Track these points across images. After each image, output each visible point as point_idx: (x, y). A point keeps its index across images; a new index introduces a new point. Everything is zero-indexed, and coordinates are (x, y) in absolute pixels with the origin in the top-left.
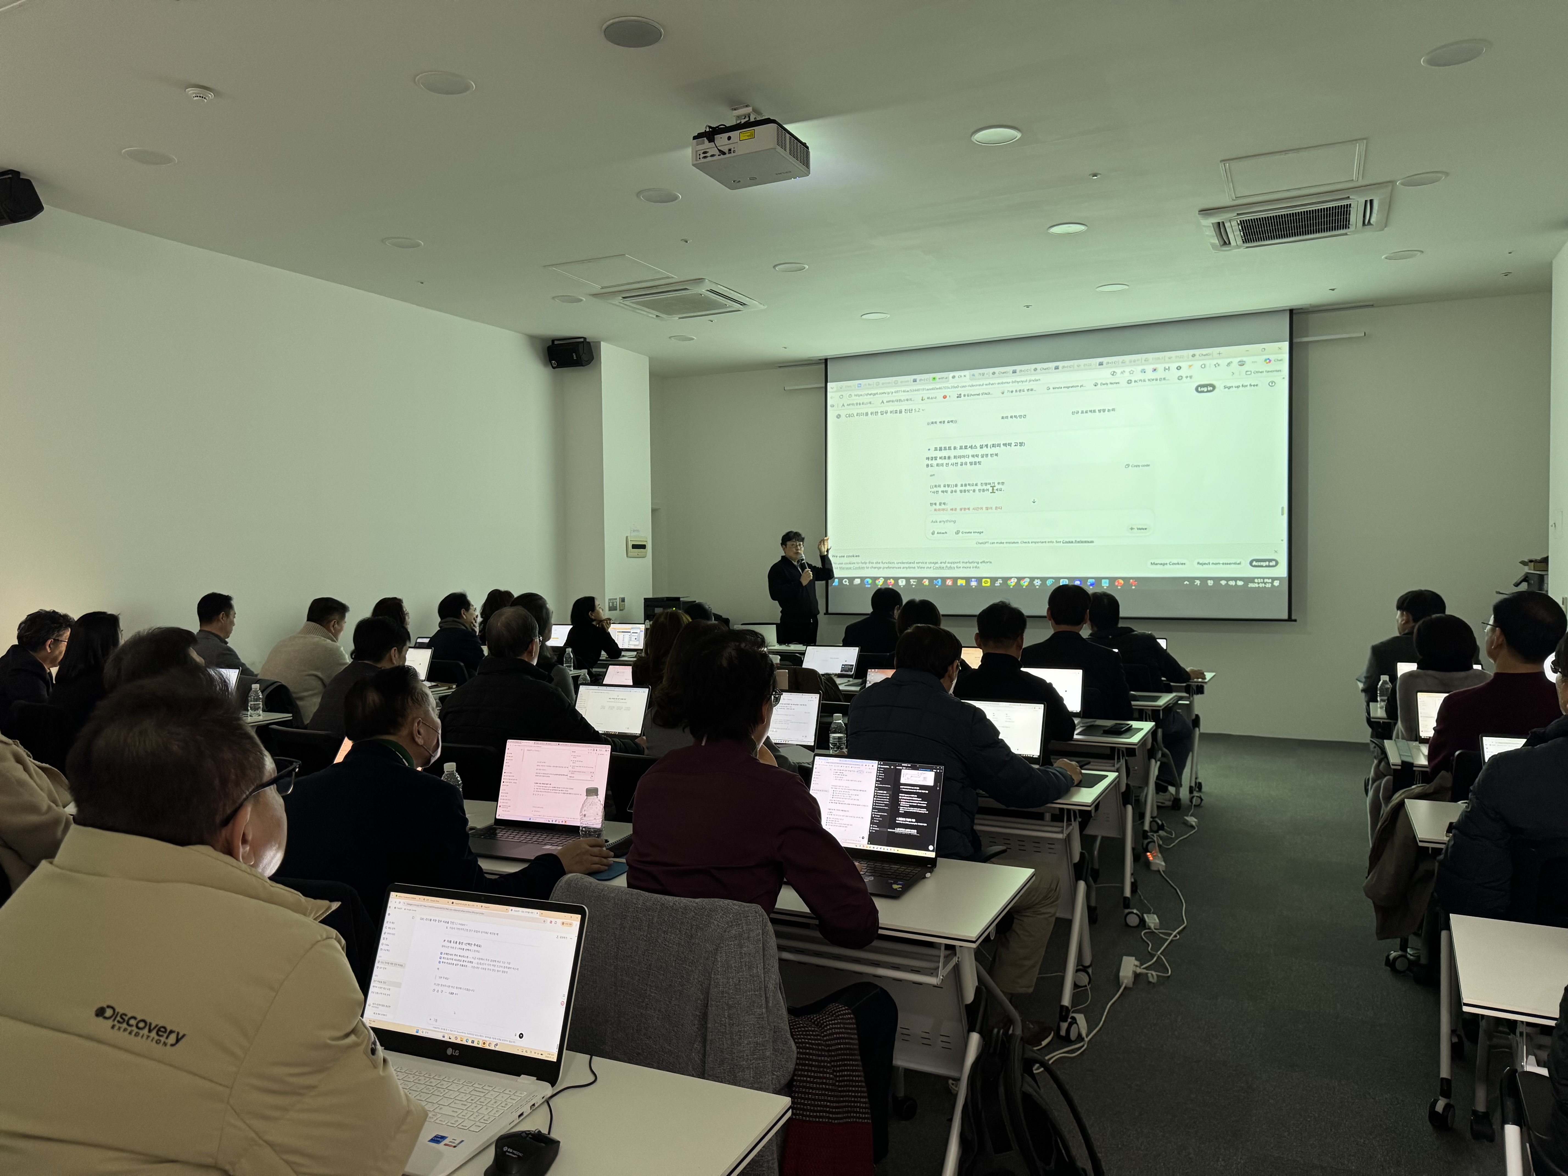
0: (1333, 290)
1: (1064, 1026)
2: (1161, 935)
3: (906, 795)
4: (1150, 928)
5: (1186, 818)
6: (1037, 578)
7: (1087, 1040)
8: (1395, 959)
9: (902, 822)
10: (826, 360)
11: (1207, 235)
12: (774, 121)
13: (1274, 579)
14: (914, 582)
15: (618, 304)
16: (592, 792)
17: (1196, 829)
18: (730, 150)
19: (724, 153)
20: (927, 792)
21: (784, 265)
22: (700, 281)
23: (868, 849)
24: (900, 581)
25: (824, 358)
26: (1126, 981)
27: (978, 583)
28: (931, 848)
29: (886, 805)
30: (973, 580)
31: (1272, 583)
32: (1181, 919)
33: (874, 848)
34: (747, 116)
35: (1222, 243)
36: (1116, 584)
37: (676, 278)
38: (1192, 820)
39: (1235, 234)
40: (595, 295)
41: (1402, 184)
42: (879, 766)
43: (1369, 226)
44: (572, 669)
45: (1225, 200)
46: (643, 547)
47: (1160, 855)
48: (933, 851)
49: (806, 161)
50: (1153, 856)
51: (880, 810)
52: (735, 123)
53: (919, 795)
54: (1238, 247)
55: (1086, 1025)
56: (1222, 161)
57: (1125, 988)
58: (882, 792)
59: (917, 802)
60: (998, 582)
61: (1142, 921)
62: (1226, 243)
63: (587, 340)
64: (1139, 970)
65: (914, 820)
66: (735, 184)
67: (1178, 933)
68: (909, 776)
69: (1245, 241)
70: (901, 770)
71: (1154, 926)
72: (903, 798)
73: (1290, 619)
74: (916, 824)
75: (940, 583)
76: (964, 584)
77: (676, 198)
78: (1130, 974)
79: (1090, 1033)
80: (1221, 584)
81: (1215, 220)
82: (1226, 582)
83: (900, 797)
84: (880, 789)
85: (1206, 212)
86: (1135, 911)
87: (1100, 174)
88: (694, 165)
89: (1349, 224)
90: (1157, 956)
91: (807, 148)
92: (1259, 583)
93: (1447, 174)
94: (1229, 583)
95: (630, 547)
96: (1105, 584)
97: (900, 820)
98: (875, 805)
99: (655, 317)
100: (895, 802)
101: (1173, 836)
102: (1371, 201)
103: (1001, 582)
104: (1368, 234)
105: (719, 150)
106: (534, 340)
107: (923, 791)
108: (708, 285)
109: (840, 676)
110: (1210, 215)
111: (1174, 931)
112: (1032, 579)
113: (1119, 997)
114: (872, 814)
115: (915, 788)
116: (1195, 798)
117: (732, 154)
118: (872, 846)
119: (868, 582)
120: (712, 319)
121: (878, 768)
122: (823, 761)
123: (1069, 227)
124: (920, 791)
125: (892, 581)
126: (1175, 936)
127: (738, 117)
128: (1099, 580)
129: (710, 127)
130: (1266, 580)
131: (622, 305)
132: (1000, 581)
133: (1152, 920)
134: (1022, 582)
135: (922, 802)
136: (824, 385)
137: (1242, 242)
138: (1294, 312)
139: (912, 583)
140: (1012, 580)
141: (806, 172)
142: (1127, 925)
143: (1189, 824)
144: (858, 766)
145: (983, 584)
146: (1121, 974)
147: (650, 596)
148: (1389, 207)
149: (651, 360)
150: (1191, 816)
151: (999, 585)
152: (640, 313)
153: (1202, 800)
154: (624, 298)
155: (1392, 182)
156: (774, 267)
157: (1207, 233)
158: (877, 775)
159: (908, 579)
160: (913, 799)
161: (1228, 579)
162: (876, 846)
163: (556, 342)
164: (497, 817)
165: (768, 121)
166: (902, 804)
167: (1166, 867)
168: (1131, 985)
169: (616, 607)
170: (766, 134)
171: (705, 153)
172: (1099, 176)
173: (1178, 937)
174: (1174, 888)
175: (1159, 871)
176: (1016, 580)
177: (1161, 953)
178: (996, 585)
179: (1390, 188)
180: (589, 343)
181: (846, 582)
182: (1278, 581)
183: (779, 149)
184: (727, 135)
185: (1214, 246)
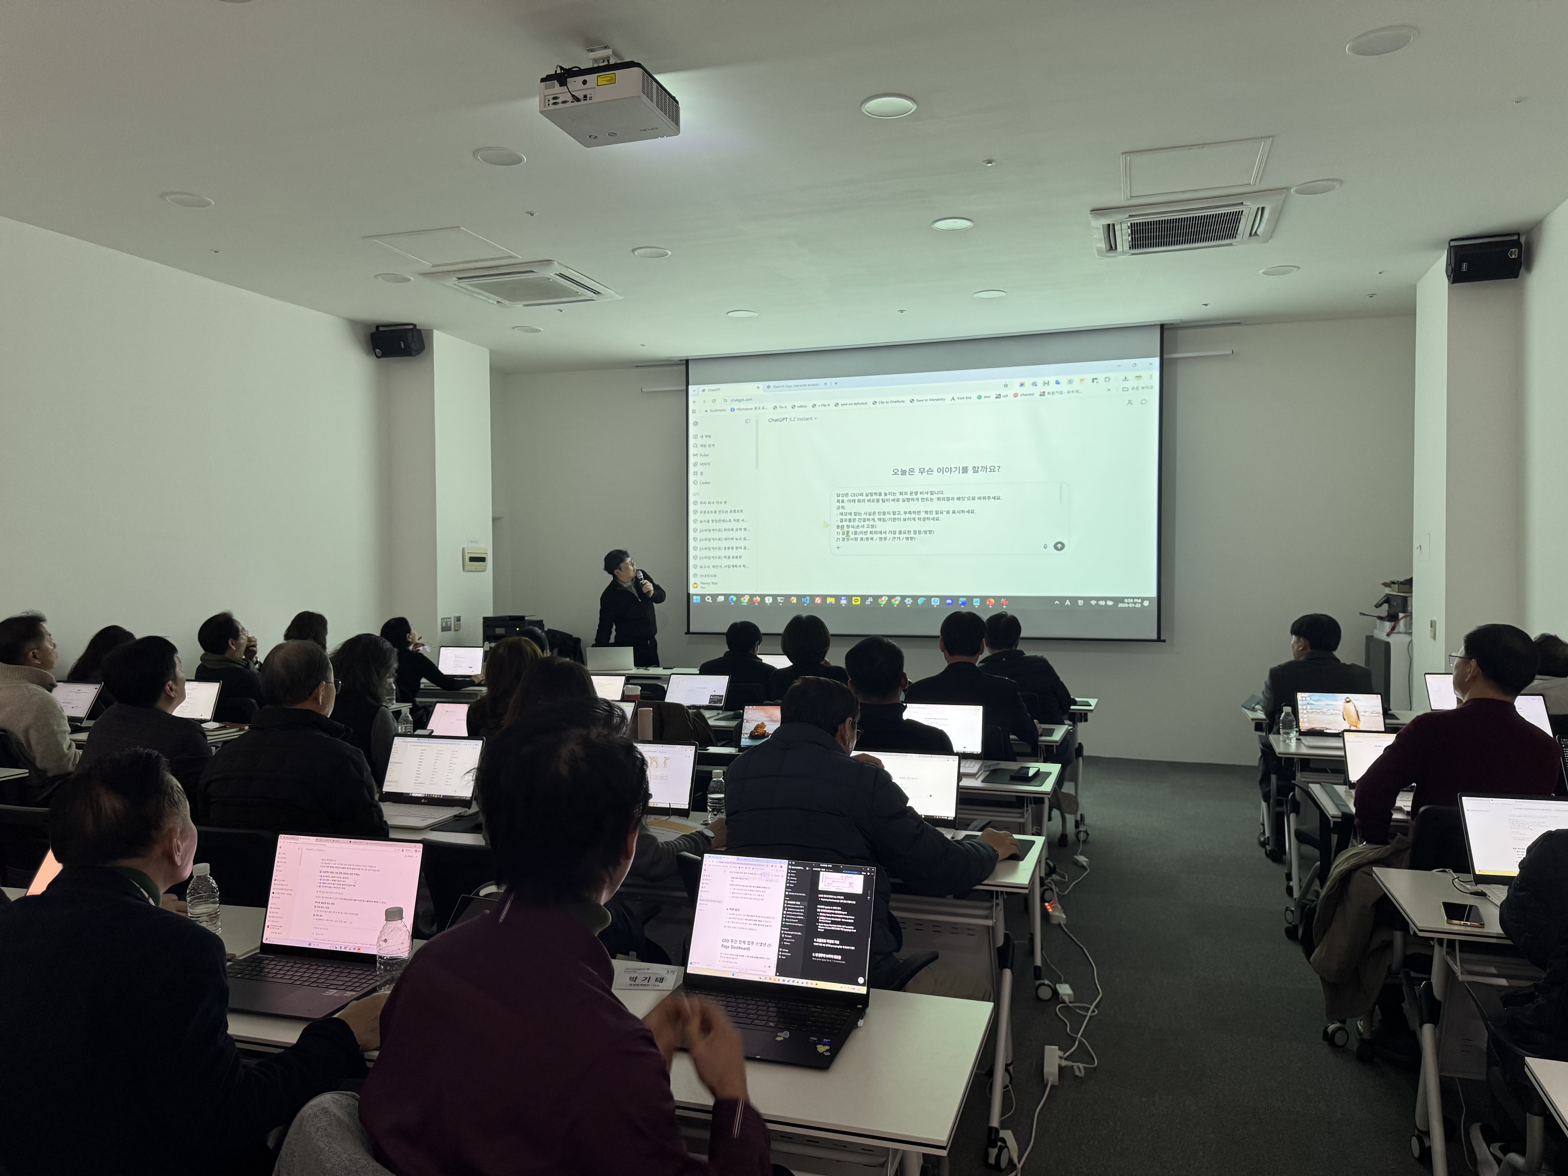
0: (1206, 305)
1: (994, 1152)
2: (1078, 1011)
3: (826, 907)
4: (1063, 1002)
5: (1075, 857)
6: (909, 597)
7: (1019, 1166)
8: (1334, 1032)
9: (821, 945)
10: (687, 361)
11: (1095, 238)
12: (638, 65)
13: (1143, 599)
14: (781, 600)
15: (453, 286)
16: (394, 914)
17: (1088, 871)
18: (585, 96)
19: (578, 100)
20: (854, 902)
21: (644, 249)
22: (549, 262)
23: (777, 982)
24: (767, 599)
25: (685, 358)
26: (1051, 1079)
27: (848, 602)
28: (861, 980)
29: (800, 921)
30: (843, 598)
31: (1142, 603)
32: (1094, 987)
33: (784, 981)
34: (606, 60)
35: (1108, 248)
36: (988, 603)
37: (520, 258)
38: (1082, 859)
39: (1123, 237)
40: (425, 275)
41: (1297, 192)
42: (790, 867)
43: (1255, 237)
44: (394, 702)
45: (1119, 199)
46: (482, 560)
47: (1059, 906)
48: (863, 985)
49: (676, 120)
50: (1053, 908)
51: (792, 928)
52: (591, 66)
53: (844, 907)
54: (1124, 253)
55: (1017, 1147)
56: (1123, 153)
57: (1052, 1087)
58: (794, 903)
59: (842, 916)
60: (869, 600)
61: (1055, 993)
62: (1112, 247)
63: (418, 328)
64: (1064, 1063)
65: (838, 942)
66: (591, 140)
67: (1096, 1007)
68: (830, 881)
69: (1132, 247)
70: (819, 872)
71: (1069, 999)
72: (822, 910)
73: (1159, 639)
74: (841, 947)
75: (808, 602)
76: (834, 603)
77: (520, 160)
78: (1056, 1070)
79: (1022, 1156)
80: (1091, 604)
81: (1106, 221)
82: (1096, 602)
83: (818, 910)
84: (791, 898)
85: (1097, 211)
86: (1046, 982)
87: (995, 161)
88: (541, 112)
89: (1236, 233)
90: (1078, 1039)
91: (677, 102)
92: (1128, 603)
93: (1341, 182)
94: (1099, 603)
95: (467, 559)
96: (976, 603)
97: (820, 941)
98: (786, 921)
99: (495, 303)
100: (811, 917)
101: (1067, 880)
102: (1263, 209)
103: (872, 600)
104: (1254, 245)
105: (573, 96)
106: (354, 324)
107: (849, 902)
108: (557, 268)
109: (707, 708)
110: (1102, 215)
111: (1092, 1005)
112: (903, 597)
113: (1045, 1102)
114: (781, 934)
115: (838, 897)
116: (1082, 833)
117: (588, 101)
118: (781, 978)
119: (732, 599)
120: (561, 309)
121: (788, 869)
122: (715, 860)
123: (954, 222)
124: (845, 902)
125: (758, 599)
126: (1093, 1011)
127: (595, 60)
128: (970, 598)
129: (562, 68)
130: (1136, 600)
131: (457, 287)
132: (870, 599)
133: (1065, 990)
134: (893, 601)
135: (848, 917)
136: (685, 388)
137: (1128, 248)
138: (1165, 327)
139: (779, 600)
140: (883, 598)
141: (675, 130)
142: (1039, 999)
143: (1080, 865)
144: (762, 867)
145: (854, 603)
146: (1046, 1070)
147: (490, 614)
148: (1278, 215)
149: (492, 352)
150: (1081, 854)
151: (869, 603)
152: (479, 298)
153: (1088, 835)
154: (459, 279)
155: (1288, 189)
156: (633, 251)
157: (1095, 236)
158: (787, 879)
159: (775, 597)
160: (836, 912)
161: (1098, 599)
162: (787, 979)
163: (381, 329)
164: (264, 941)
165: (632, 64)
166: (822, 919)
167: (1067, 919)
168: (1057, 1083)
169: (450, 627)
170: (630, 78)
171: (555, 98)
172: (993, 164)
173: (1096, 1012)
174: (1079, 946)
175: (1059, 925)
176: (887, 598)
177: (1081, 1036)
178: (866, 603)
179: (1283, 196)
180: (419, 330)
181: (708, 599)
182: (1148, 602)
183: (644, 97)
184: (581, 78)
185: (1100, 252)
